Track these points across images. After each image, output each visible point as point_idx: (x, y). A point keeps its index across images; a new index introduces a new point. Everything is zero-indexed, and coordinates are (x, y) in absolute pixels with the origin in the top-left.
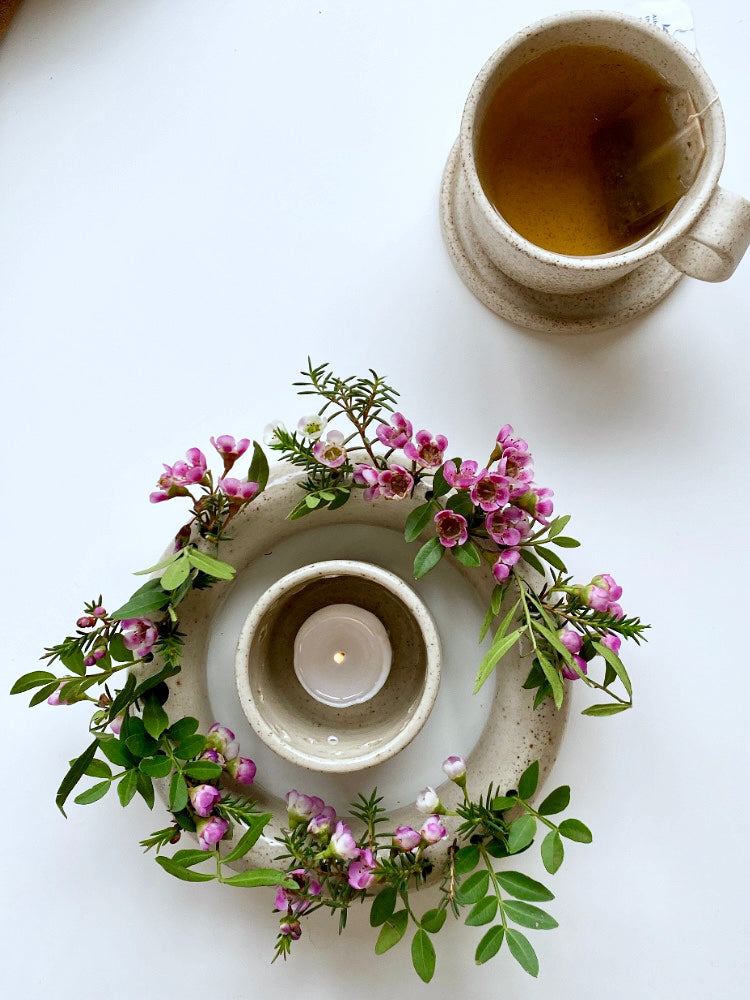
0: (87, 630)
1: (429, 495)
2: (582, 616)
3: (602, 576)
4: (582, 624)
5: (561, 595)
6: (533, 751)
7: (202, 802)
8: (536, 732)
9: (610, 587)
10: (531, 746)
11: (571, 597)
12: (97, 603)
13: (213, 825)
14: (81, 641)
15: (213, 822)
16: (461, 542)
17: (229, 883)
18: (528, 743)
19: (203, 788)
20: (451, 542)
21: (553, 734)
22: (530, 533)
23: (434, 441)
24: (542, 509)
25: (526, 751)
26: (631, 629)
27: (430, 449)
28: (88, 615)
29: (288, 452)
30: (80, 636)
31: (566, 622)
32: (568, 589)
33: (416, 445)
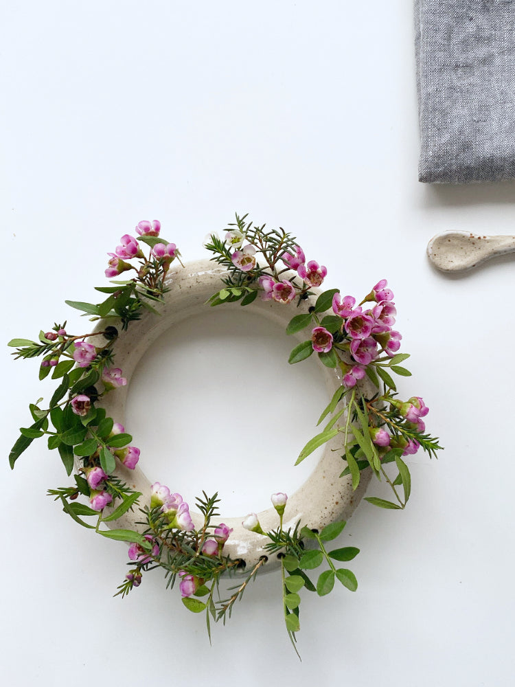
0: (49, 341)
1: (311, 309)
2: (397, 423)
3: (418, 398)
4: (395, 429)
5: (387, 404)
6: (337, 507)
7: (93, 479)
8: (342, 494)
9: (422, 407)
10: (337, 503)
11: (393, 407)
12: (62, 326)
13: (101, 497)
14: (43, 348)
15: (102, 494)
16: (326, 351)
17: (103, 535)
18: (335, 501)
19: (95, 470)
20: (319, 349)
21: (354, 498)
22: (377, 357)
23: (320, 270)
24: (392, 345)
25: (332, 505)
26: (431, 446)
27: (315, 274)
28: (55, 332)
29: (218, 255)
30: (43, 344)
31: (384, 424)
32: (393, 402)
33: (307, 270)
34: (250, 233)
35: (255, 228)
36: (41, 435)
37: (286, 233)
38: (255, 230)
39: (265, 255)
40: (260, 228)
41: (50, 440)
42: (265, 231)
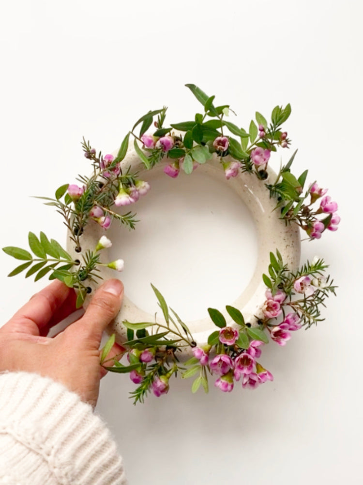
7: (166, 140)
34: (321, 294)
35: (324, 299)
36: (206, 110)
37: (318, 322)
38: (322, 298)
39: (301, 301)
40: (323, 302)
41: (201, 116)
42: (320, 306)
